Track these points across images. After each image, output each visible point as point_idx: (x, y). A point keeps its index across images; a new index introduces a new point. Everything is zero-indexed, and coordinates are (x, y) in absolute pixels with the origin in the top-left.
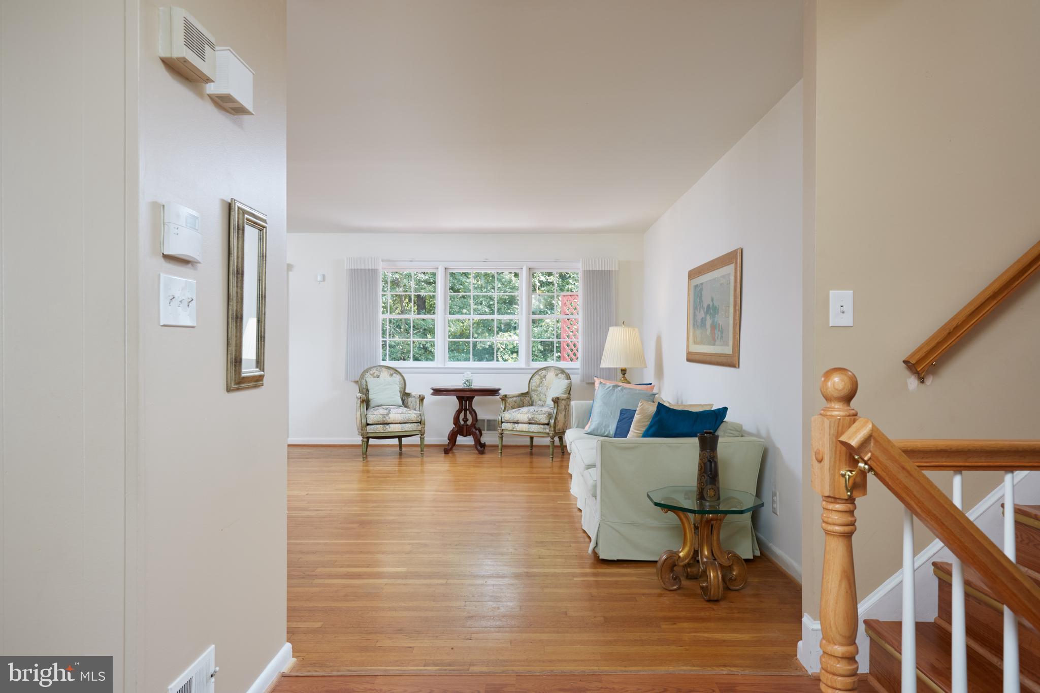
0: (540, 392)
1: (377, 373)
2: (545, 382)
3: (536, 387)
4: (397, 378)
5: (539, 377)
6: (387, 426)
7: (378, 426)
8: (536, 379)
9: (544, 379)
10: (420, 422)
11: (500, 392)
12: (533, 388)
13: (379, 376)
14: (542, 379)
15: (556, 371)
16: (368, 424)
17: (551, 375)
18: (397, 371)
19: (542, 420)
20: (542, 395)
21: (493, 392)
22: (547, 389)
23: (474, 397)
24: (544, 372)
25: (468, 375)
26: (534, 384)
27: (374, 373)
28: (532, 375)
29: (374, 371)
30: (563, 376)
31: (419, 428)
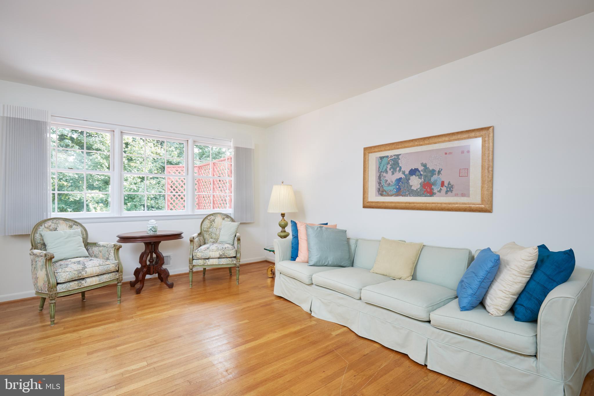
0: (211, 232)
1: (53, 226)
2: (215, 225)
3: (208, 229)
4: (79, 229)
5: (209, 221)
6: (83, 282)
7: (72, 284)
8: (207, 223)
9: (213, 223)
10: (117, 271)
11: (182, 235)
12: (205, 229)
13: (56, 229)
14: (211, 222)
15: (222, 216)
16: (58, 284)
17: (218, 219)
18: (76, 222)
19: (231, 255)
20: (213, 234)
21: (177, 236)
22: (217, 230)
23: (160, 242)
24: (212, 217)
25: (153, 223)
26: (205, 227)
27: (50, 226)
28: (202, 220)
29: (49, 224)
30: (229, 219)
31: (117, 276)
